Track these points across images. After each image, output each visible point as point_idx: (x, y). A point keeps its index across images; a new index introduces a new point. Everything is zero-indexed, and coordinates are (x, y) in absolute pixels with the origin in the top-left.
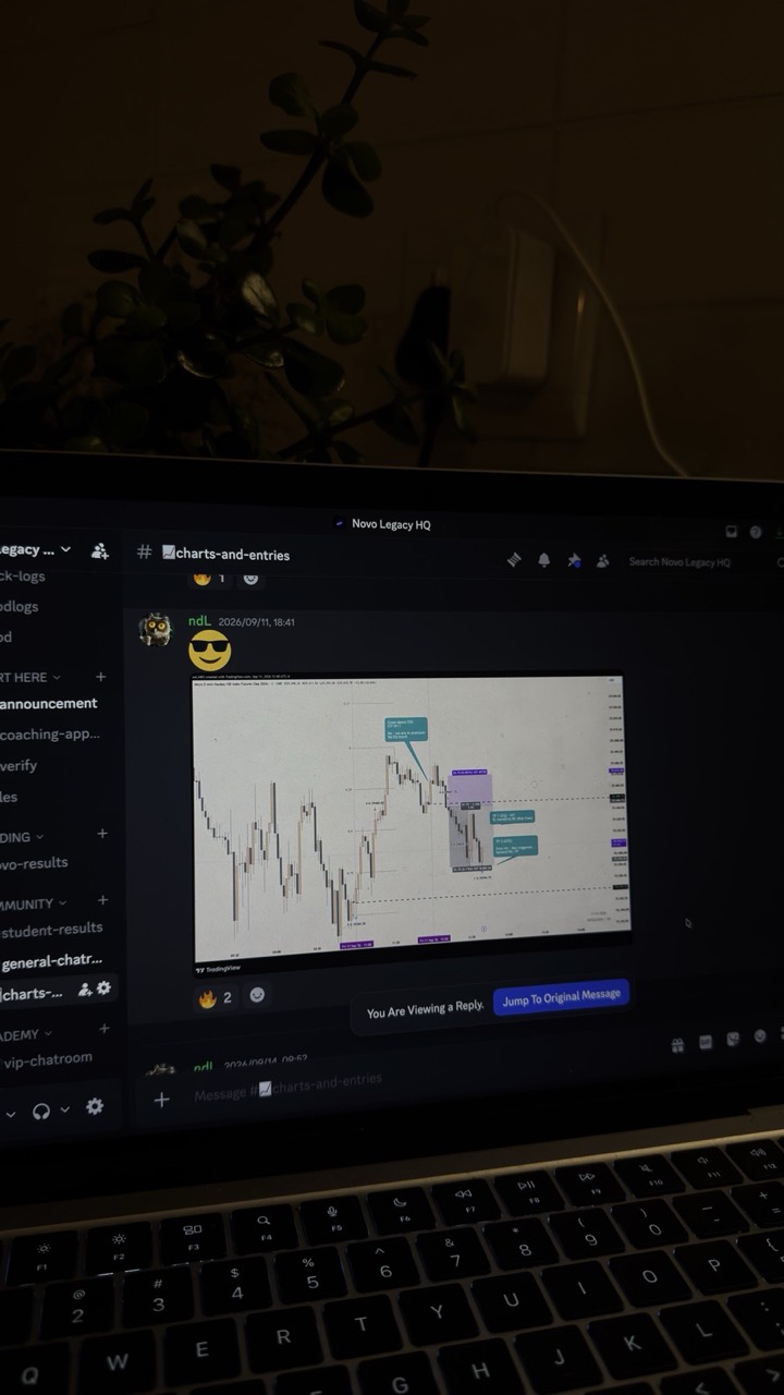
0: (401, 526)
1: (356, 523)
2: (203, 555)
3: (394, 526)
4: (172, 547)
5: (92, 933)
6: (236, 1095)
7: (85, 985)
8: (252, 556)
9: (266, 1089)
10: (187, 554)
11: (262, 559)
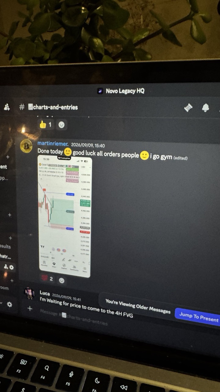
0: (129, 91)
1: (108, 91)
2: (43, 108)
3: (126, 92)
4: (32, 104)
5: (7, 248)
6: (55, 314)
7: (6, 265)
8: (63, 108)
9: (64, 315)
10: (37, 107)
11: (66, 109)
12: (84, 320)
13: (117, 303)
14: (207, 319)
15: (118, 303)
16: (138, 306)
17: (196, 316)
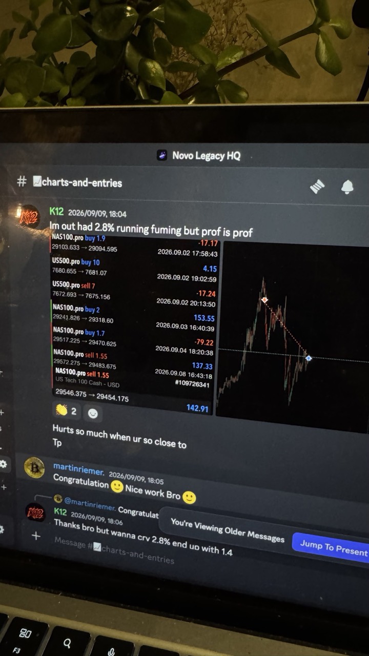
0: (214, 156)
1: (176, 155)
2: (60, 183)
3: (208, 157)
4: (40, 177)
6: (81, 545)
8: (95, 184)
9: (97, 547)
10: (49, 182)
11: (101, 186)
12: (132, 555)
13: (190, 525)
14: (347, 551)
15: (192, 525)
16: (228, 530)
17: (329, 546)
